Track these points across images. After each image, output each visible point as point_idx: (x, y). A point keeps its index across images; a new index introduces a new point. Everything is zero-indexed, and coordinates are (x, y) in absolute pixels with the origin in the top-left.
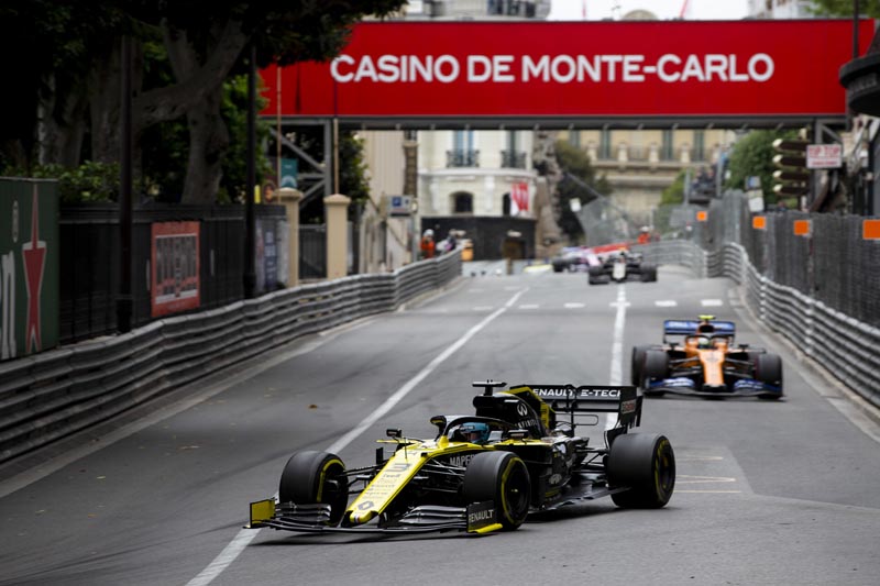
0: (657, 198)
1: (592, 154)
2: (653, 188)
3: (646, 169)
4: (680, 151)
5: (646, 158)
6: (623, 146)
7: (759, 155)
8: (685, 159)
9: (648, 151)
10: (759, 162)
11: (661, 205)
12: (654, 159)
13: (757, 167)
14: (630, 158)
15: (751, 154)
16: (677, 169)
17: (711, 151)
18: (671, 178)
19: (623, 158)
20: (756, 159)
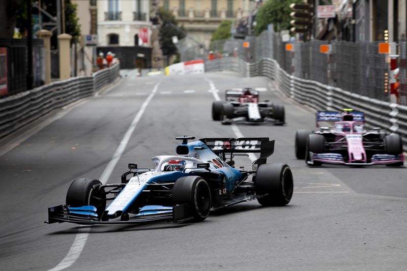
0: (210, 36)
1: (175, 14)
2: (207, 31)
3: (204, 22)
4: (221, 12)
5: (203, 16)
6: (191, 10)
7: (272, 13)
8: (223, 16)
9: (204, 12)
10: (271, 17)
11: (212, 40)
12: (207, 16)
13: (271, 20)
14: (195, 15)
15: (267, 13)
16: (219, 22)
18: (216, 26)
19: (191, 16)
20: (270, 15)
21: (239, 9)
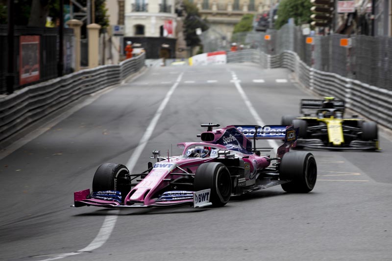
0: (232, 29)
1: (199, 6)
2: (229, 24)
3: (226, 14)
4: (243, 6)
5: (226, 9)
6: (215, 3)
8: (245, 10)
9: (227, 5)
11: (234, 32)
12: (230, 10)
14: (218, 8)
16: (241, 15)
17: (258, 6)
18: (239, 19)
19: (214, 9)
21: (261, 3)
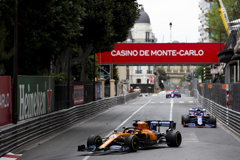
0: (180, 80)
1: (166, 71)
2: (178, 78)
3: (177, 74)
4: (184, 70)
5: (177, 72)
6: (172, 69)
7: (201, 71)
8: (185, 72)
9: (178, 70)
10: (201, 73)
11: (180, 81)
12: (179, 72)
13: (200, 74)
14: (174, 72)
15: (199, 71)
16: (184, 74)
17: (191, 70)
18: (183, 76)
19: (172, 72)
20: (200, 72)
21: (192, 69)
